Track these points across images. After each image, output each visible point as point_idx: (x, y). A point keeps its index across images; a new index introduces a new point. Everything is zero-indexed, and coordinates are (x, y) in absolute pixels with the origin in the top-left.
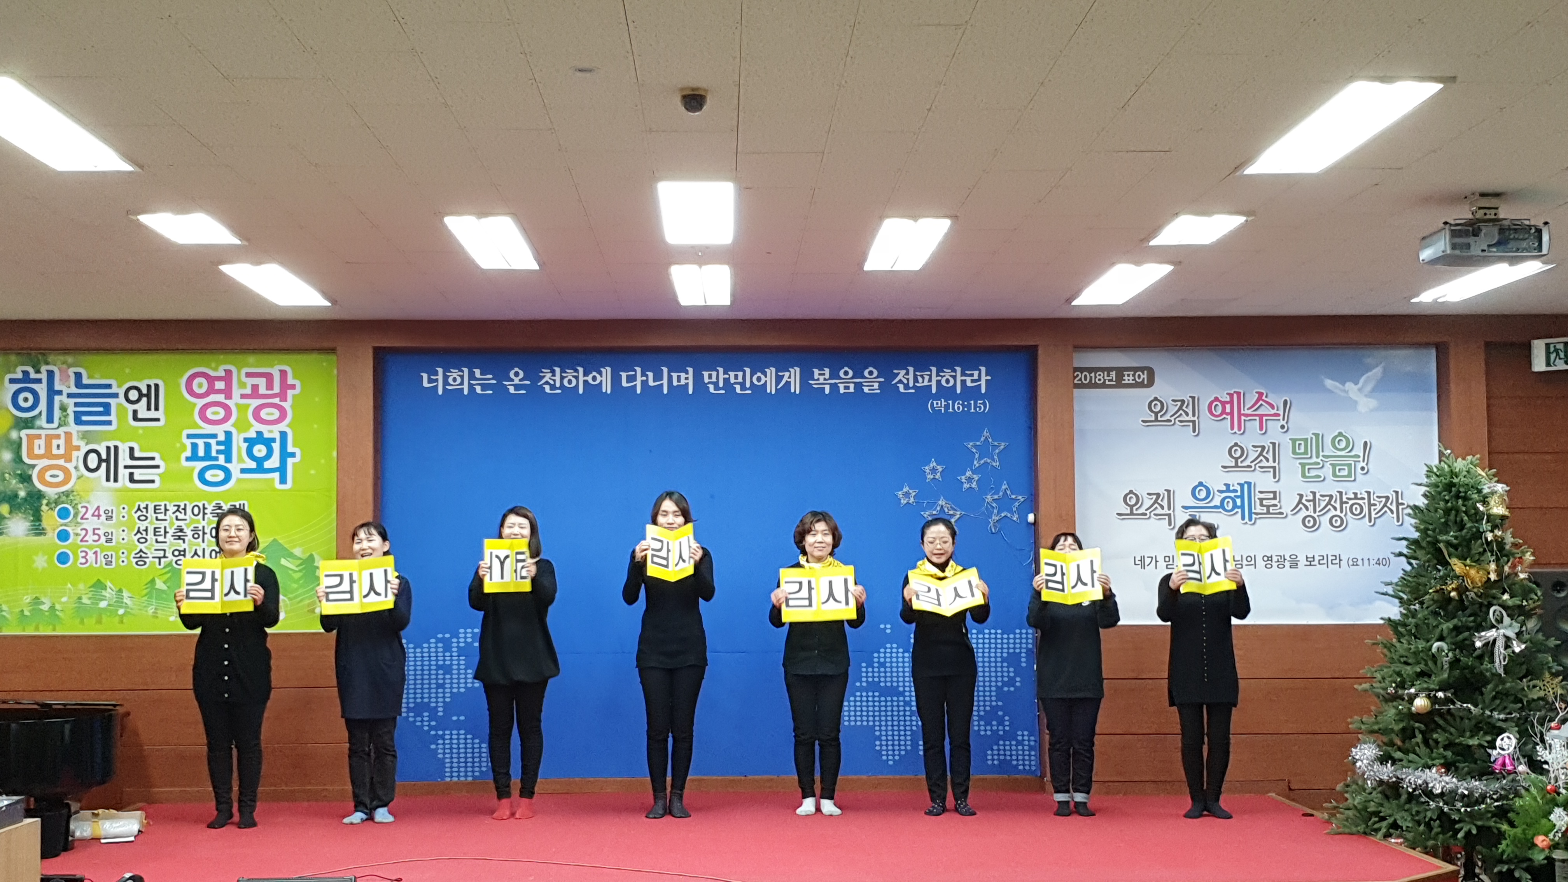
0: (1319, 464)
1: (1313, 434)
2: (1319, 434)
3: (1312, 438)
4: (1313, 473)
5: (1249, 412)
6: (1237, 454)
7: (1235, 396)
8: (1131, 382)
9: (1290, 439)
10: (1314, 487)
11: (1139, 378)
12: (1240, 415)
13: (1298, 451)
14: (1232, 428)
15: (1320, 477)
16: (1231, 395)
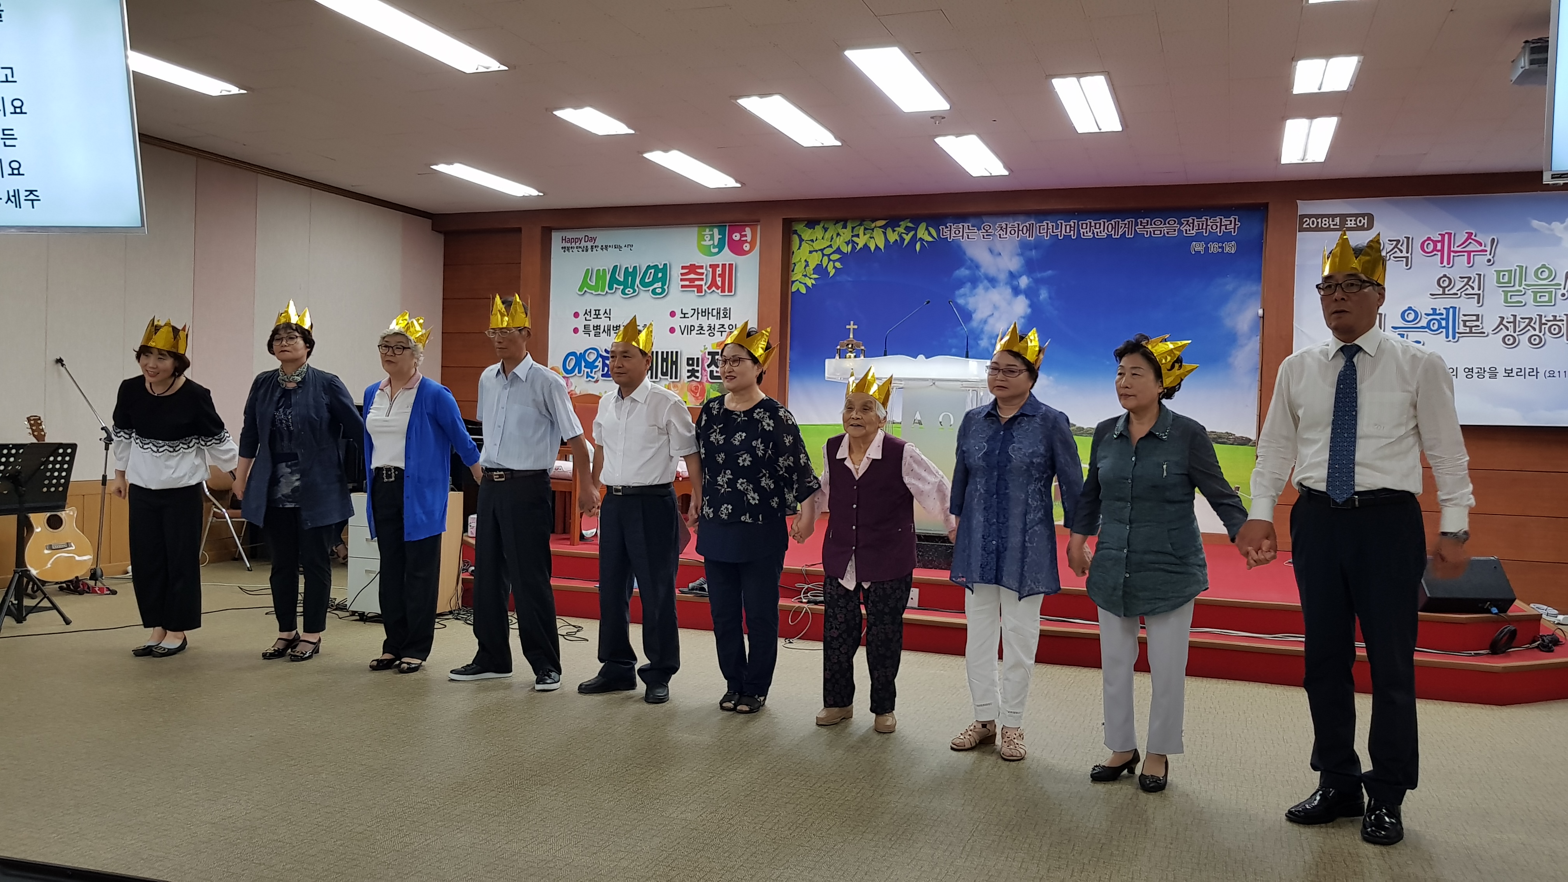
0: (1521, 291)
1: (1517, 266)
2: (1523, 266)
3: (1516, 270)
4: (1515, 299)
5: (1459, 249)
6: (1444, 285)
7: (1446, 236)
8: (1353, 226)
9: (1495, 271)
10: (1514, 311)
11: (1360, 222)
12: (1449, 251)
13: (1501, 280)
14: (1442, 263)
15: (1522, 302)
16: (1443, 236)
